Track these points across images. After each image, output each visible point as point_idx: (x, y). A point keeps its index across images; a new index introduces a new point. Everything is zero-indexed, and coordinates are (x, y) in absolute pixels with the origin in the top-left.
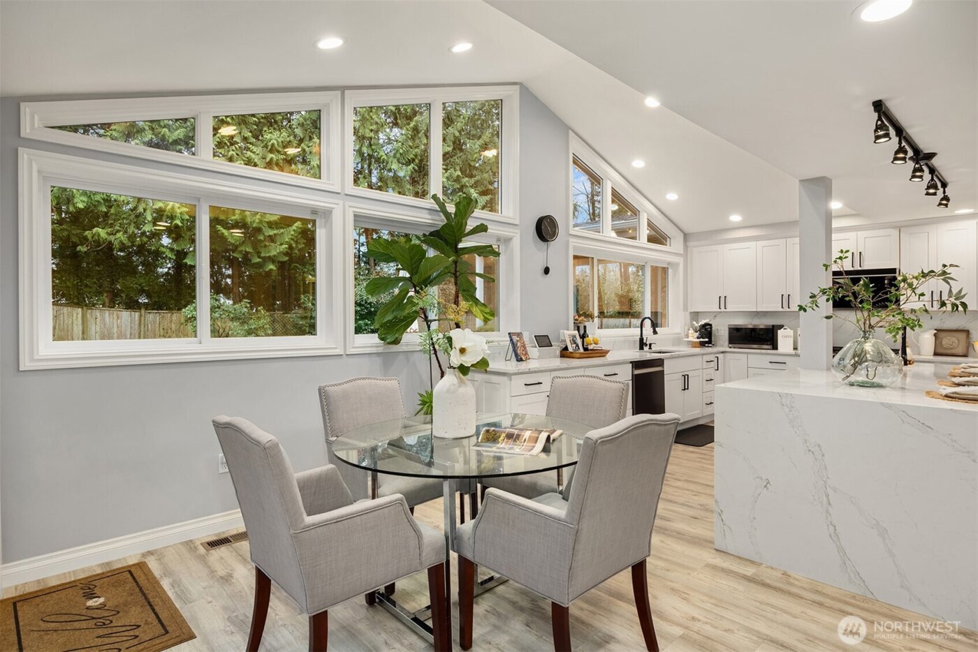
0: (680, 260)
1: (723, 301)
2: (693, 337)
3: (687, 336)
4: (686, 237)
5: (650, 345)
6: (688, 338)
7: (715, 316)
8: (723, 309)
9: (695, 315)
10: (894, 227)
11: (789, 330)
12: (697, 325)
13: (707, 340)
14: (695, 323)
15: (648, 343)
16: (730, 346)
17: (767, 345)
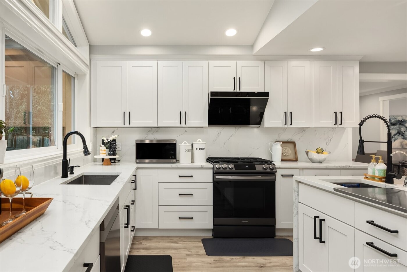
0: (87, 71)
1: (127, 116)
2: (104, 153)
5: (73, 168)
7: (113, 132)
8: (127, 125)
9: (96, 131)
10: (261, 60)
11: (188, 144)
16: (137, 161)
17: (171, 159)
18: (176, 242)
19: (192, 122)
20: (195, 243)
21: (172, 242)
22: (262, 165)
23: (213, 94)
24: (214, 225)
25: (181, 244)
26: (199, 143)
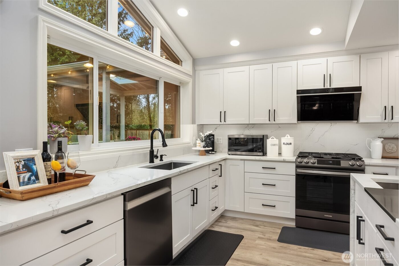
0: (190, 80)
1: (223, 115)
2: (200, 146)
3: (195, 145)
4: (195, 62)
5: (161, 156)
6: (196, 146)
7: (216, 128)
8: (223, 122)
9: (201, 127)
10: (356, 54)
11: (275, 139)
12: (203, 136)
13: (211, 148)
14: (201, 134)
15: (159, 155)
16: (229, 153)
17: (258, 152)
18: (257, 226)
19: (281, 119)
20: (273, 228)
21: (254, 225)
22: (348, 161)
23: (298, 92)
24: (296, 216)
25: (261, 228)
26: (288, 138)
